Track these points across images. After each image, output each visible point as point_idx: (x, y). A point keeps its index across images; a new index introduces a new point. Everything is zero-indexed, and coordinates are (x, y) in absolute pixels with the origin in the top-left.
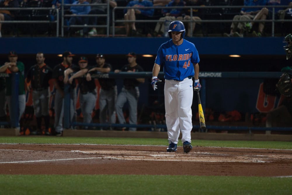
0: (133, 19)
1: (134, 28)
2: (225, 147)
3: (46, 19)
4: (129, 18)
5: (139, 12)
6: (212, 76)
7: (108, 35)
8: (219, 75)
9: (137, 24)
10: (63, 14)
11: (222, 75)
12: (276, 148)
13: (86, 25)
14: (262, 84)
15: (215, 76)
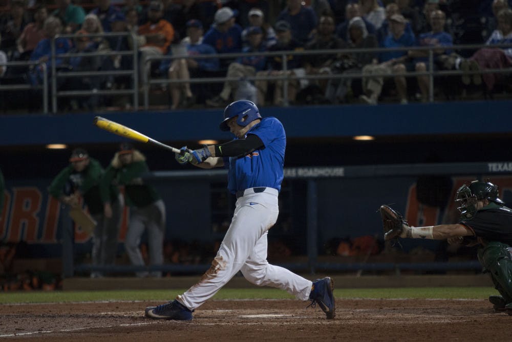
0: (186, 77)
1: (189, 94)
2: (369, 298)
3: (22, 81)
4: (179, 75)
5: (195, 64)
6: (327, 175)
7: (136, 107)
8: (339, 171)
9: (193, 87)
10: (54, 72)
11: (345, 172)
12: (460, 297)
13: (95, 91)
14: (413, 186)
15: (333, 174)
